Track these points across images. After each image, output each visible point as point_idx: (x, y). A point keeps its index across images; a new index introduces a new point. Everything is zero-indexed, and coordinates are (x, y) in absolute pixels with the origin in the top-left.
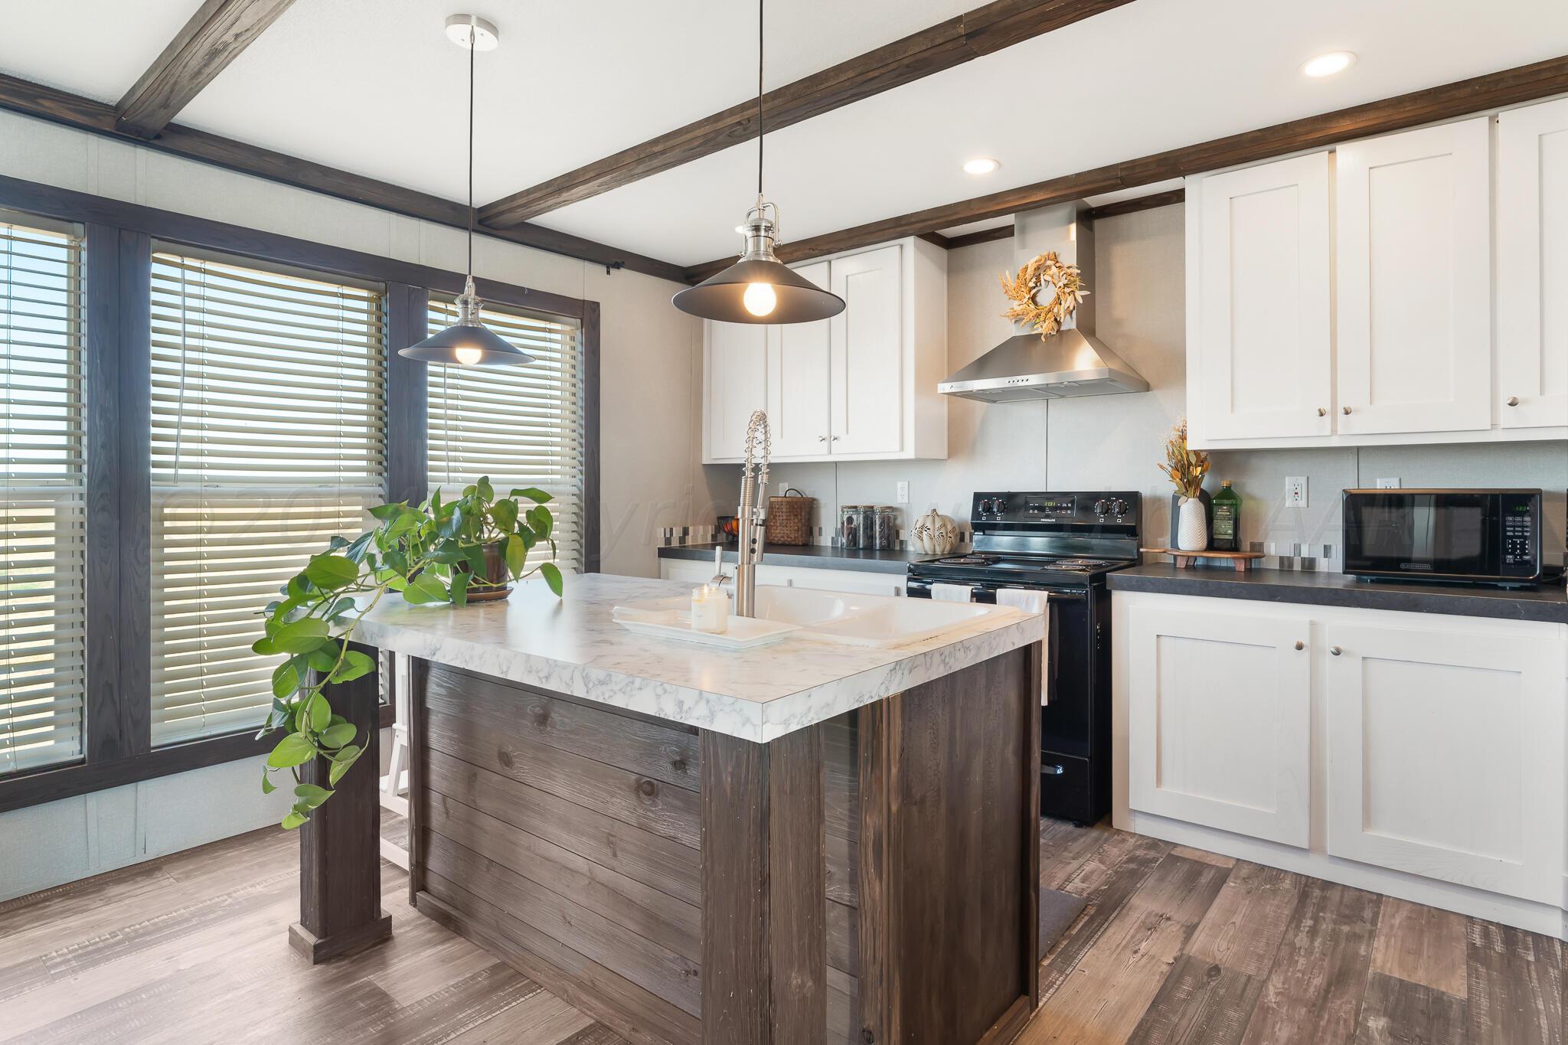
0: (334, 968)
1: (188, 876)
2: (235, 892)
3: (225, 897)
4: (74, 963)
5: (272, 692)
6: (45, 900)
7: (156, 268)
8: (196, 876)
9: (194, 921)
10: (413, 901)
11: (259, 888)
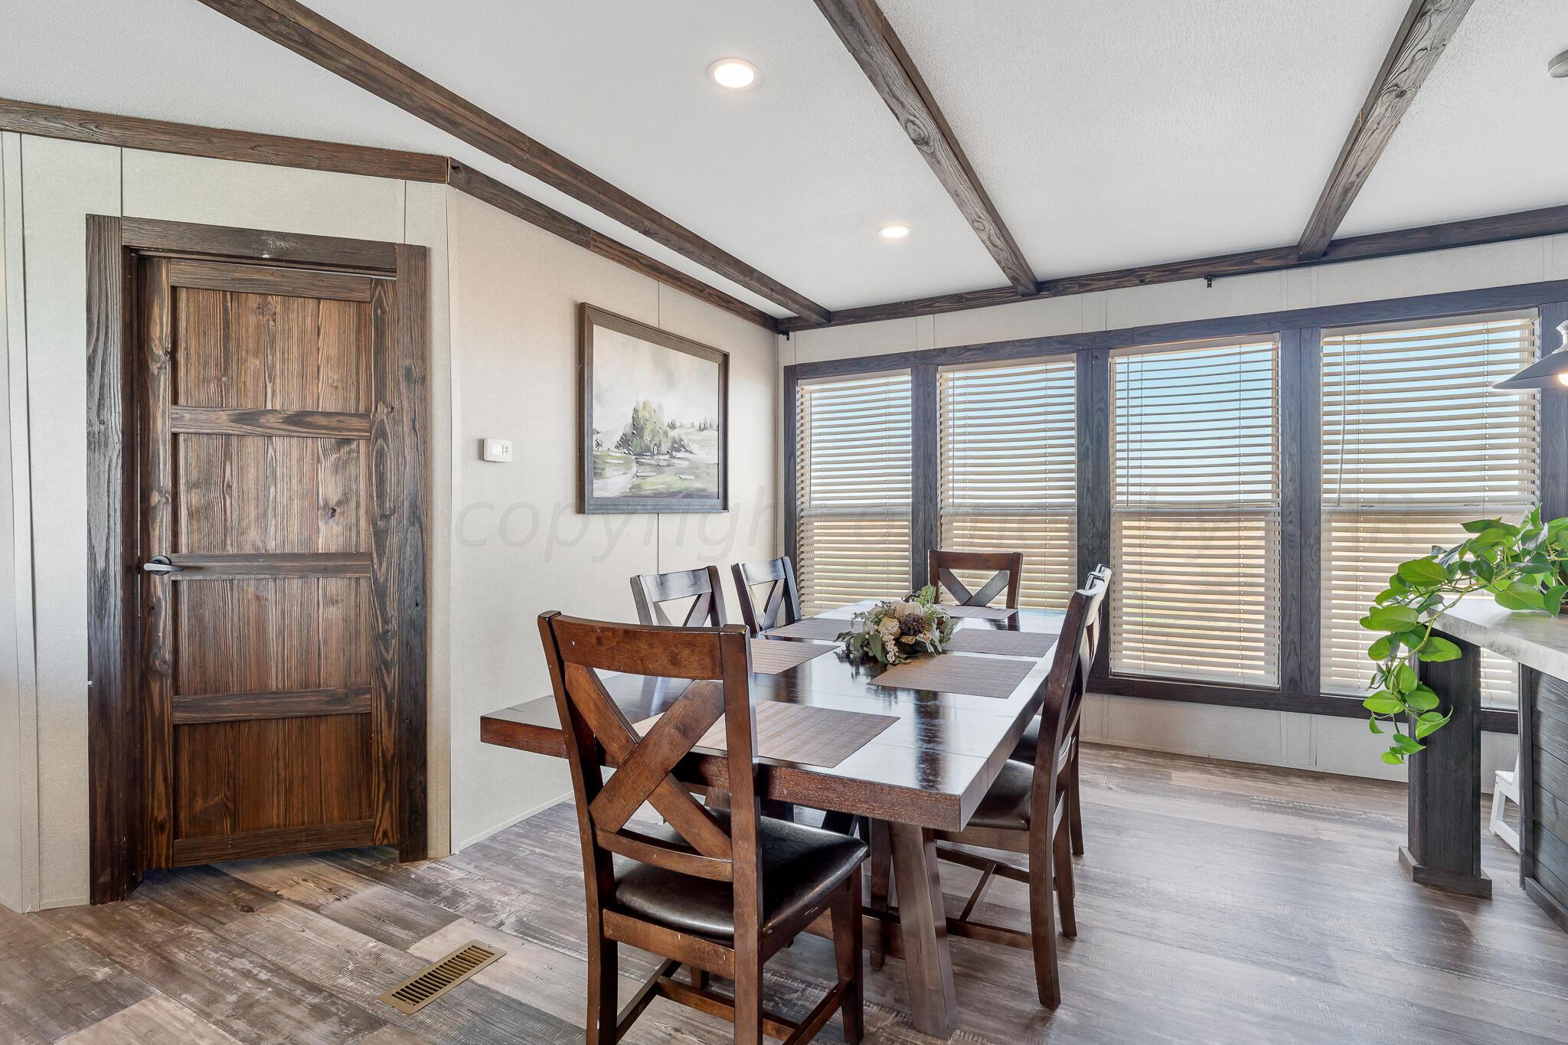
0: (1430, 892)
1: (1341, 790)
2: (1370, 813)
3: (1362, 813)
4: (1264, 807)
5: (1367, 652)
6: (1257, 769)
7: (1327, 349)
8: (1346, 793)
9: (1337, 817)
10: (1523, 883)
11: (1388, 818)
